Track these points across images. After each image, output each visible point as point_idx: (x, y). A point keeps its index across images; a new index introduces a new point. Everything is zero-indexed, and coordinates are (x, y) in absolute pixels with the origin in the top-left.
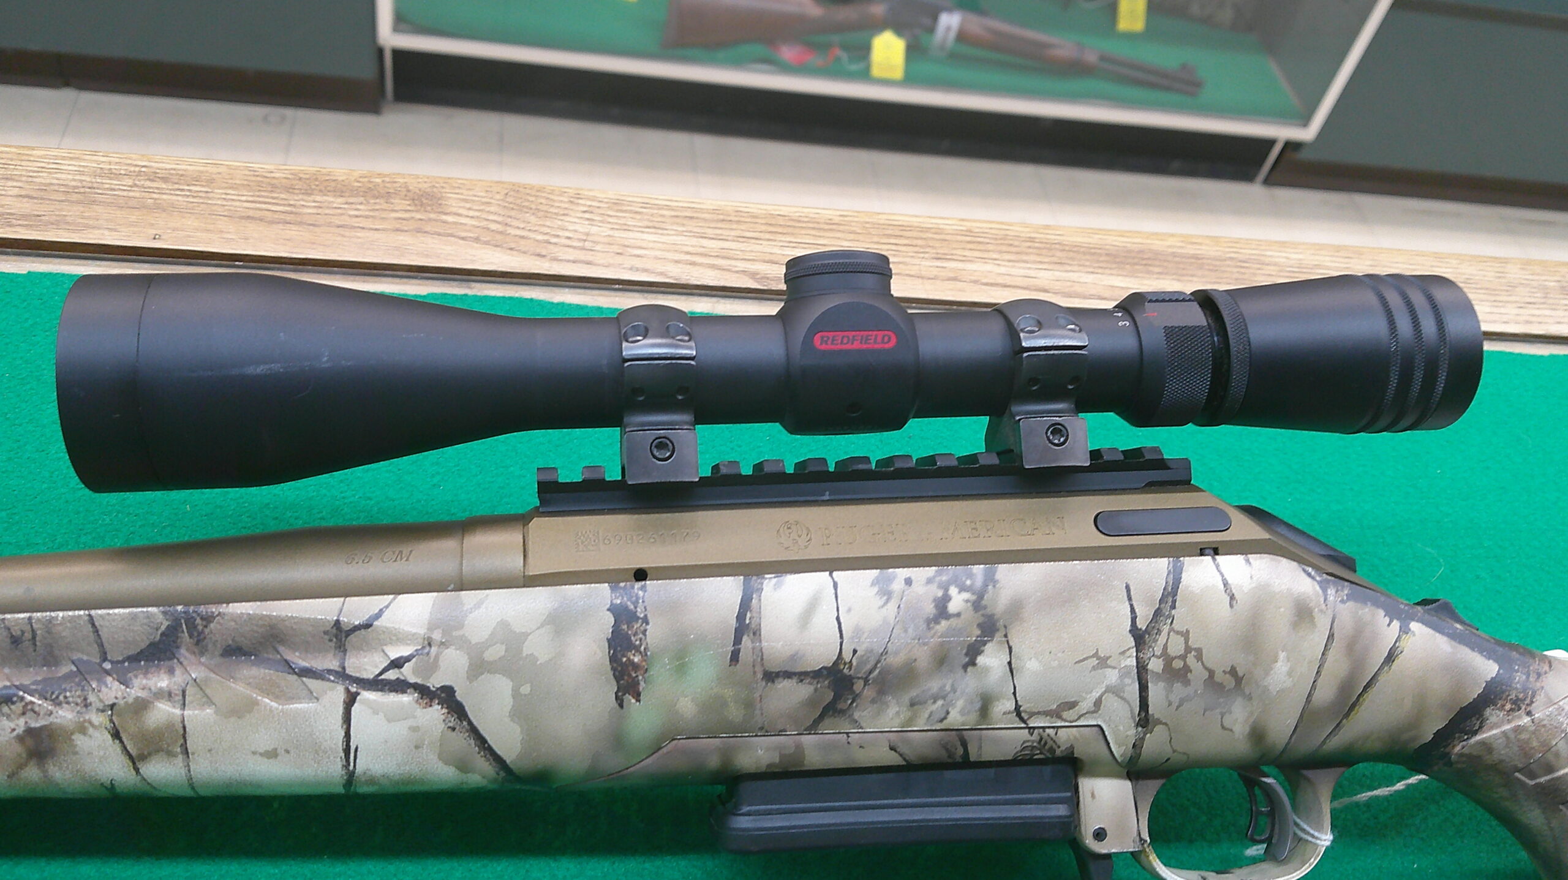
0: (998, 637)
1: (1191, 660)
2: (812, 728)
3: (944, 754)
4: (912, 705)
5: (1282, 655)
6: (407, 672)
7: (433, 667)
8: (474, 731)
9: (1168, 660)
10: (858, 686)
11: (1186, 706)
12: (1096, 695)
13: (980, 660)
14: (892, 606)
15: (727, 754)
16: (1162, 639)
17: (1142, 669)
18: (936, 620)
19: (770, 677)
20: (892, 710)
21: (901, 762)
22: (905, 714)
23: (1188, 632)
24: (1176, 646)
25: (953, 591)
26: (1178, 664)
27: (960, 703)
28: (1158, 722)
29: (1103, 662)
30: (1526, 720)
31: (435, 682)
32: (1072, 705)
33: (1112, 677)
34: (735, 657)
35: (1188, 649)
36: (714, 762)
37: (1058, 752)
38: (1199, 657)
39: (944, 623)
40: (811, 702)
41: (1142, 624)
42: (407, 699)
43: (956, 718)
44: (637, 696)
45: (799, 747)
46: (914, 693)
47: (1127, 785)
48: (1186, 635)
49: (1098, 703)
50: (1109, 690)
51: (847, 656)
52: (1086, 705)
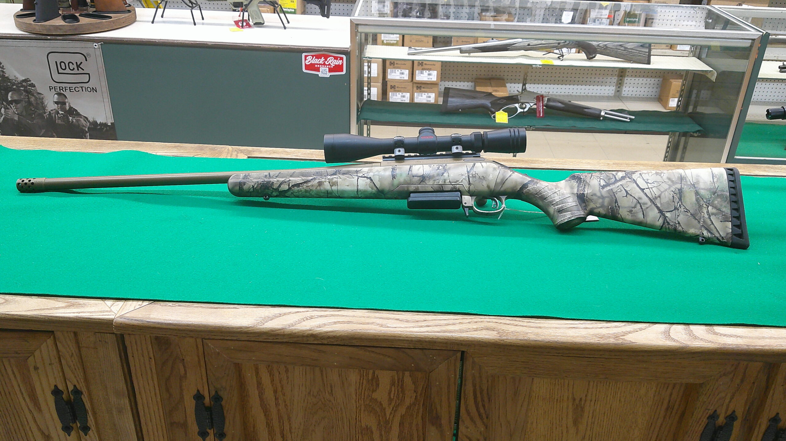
0: (447, 172)
1: (476, 175)
2: (420, 184)
3: (439, 189)
4: (434, 180)
5: (491, 175)
6: (365, 175)
7: (369, 175)
8: (374, 183)
9: (473, 175)
10: (426, 178)
11: (476, 181)
12: (462, 180)
13: (444, 175)
14: (431, 168)
15: (408, 187)
16: (472, 172)
17: (468, 176)
18: (437, 170)
19: (413, 176)
20: (431, 181)
21: (433, 190)
22: (433, 182)
24: (474, 173)
25: (440, 166)
26: (474, 175)
27: (441, 181)
28: (472, 184)
29: (462, 175)
30: (536, 186)
31: (368, 177)
32: (458, 181)
33: (464, 177)
34: (408, 174)
35: (476, 173)
36: (406, 189)
37: (457, 189)
38: (477, 174)
39: (439, 170)
40: (419, 180)
41: (468, 170)
42: (365, 178)
43: (440, 183)
44: (395, 179)
45: (418, 187)
46: (434, 179)
47: (470, 197)
48: (475, 172)
49: (462, 181)
50: (464, 179)
51: (424, 174)
52: (460, 181)
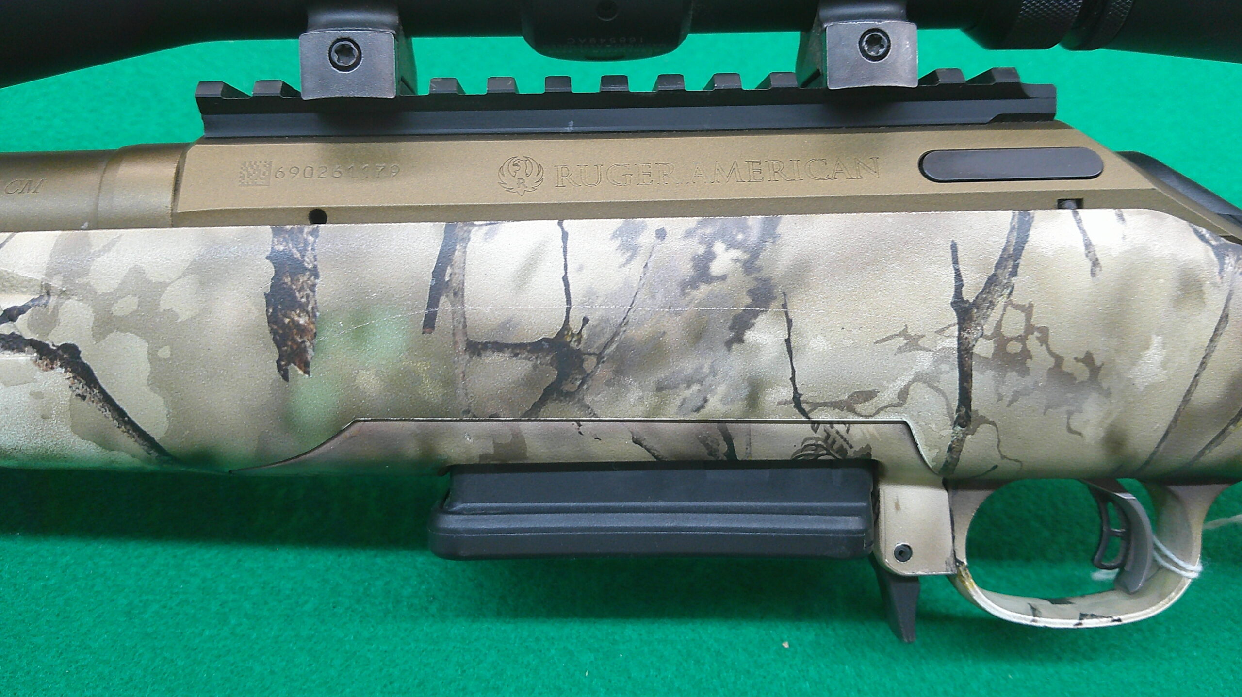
0: (774, 307)
1: (1033, 343)
2: (531, 414)
3: (703, 450)
4: (660, 388)
5: (1156, 340)
6: (21, 326)
7: (51, 321)
8: (107, 400)
9: (1001, 341)
10: (590, 363)
11: (1022, 401)
12: (901, 383)
13: (750, 336)
14: (636, 266)
15: (426, 441)
16: (995, 315)
17: (965, 353)
18: (693, 283)
19: (476, 348)
20: (634, 395)
21: (650, 459)
22: (651, 400)
23: (1031, 306)
24: (1014, 324)
25: (719, 247)
26: (1014, 347)
27: (722, 389)
28: (984, 420)
29: (913, 342)
31: (55, 340)
32: (869, 396)
33: (924, 361)
34: (429, 322)
35: (1030, 329)
36: (412, 450)
37: (850, 453)
38: (1044, 339)
39: (704, 288)
40: (529, 382)
41: (969, 295)
42: (25, 358)
43: (715, 407)
44: (305, 366)
45: (517, 436)
46: (662, 374)
47: (943, 495)
48: (1028, 310)
49: (903, 394)
50: (919, 378)
51: (575, 325)
52: (888, 395)
